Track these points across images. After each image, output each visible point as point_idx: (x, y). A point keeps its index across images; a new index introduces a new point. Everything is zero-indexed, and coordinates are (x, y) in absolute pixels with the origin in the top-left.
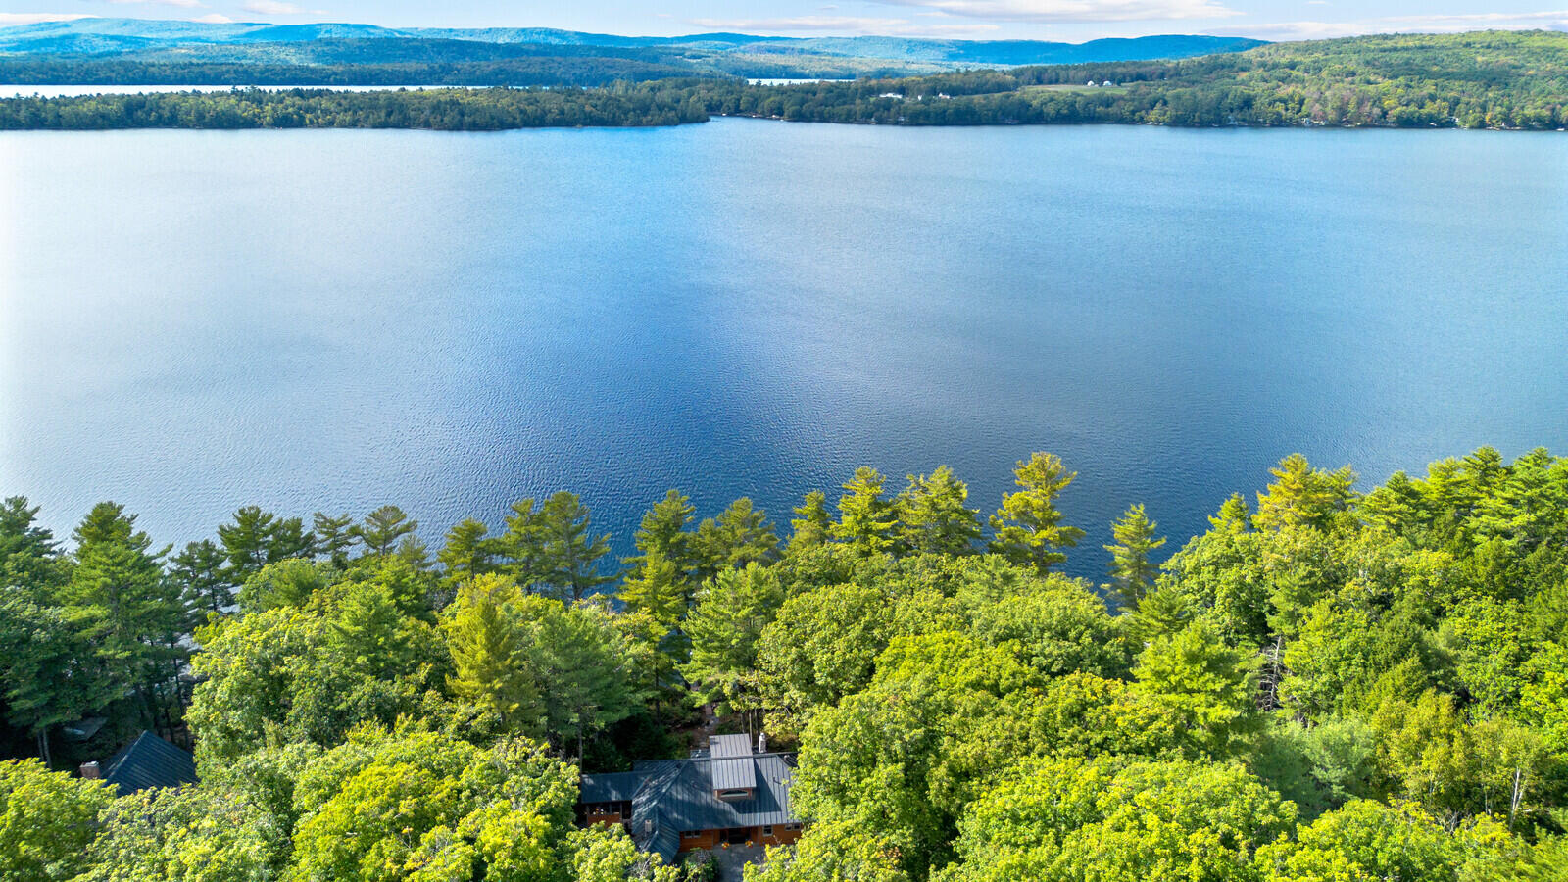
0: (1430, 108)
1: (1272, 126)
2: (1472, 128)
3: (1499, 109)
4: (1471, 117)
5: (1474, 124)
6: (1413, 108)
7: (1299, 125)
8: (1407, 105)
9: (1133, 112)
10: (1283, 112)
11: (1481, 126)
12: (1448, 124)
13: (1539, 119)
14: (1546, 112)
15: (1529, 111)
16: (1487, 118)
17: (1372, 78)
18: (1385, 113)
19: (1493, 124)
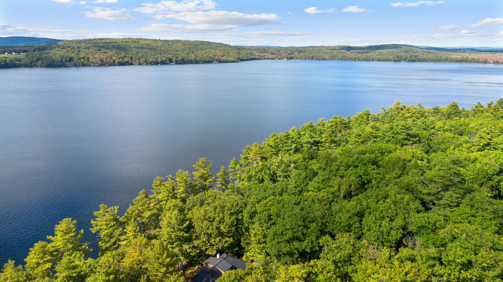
0: (125, 60)
1: (82, 66)
2: (138, 65)
3: (143, 59)
4: (137, 62)
5: (138, 63)
6: (121, 60)
7: (90, 66)
8: (119, 59)
9: (31, 63)
10: (84, 62)
11: (140, 64)
12: (131, 64)
13: (154, 62)
14: (155, 60)
15: (151, 60)
16: (141, 62)
17: (106, 51)
18: (114, 62)
19: (143, 64)
